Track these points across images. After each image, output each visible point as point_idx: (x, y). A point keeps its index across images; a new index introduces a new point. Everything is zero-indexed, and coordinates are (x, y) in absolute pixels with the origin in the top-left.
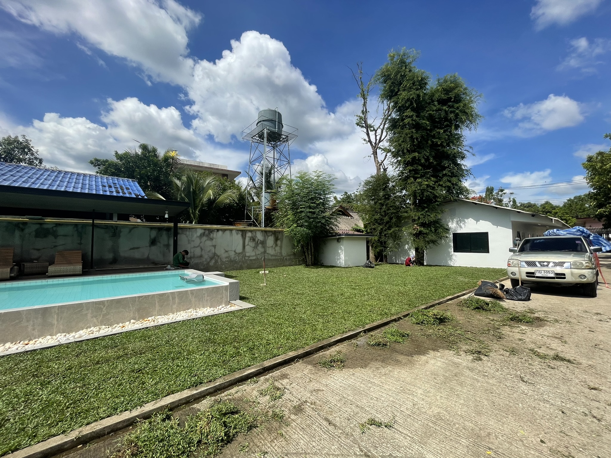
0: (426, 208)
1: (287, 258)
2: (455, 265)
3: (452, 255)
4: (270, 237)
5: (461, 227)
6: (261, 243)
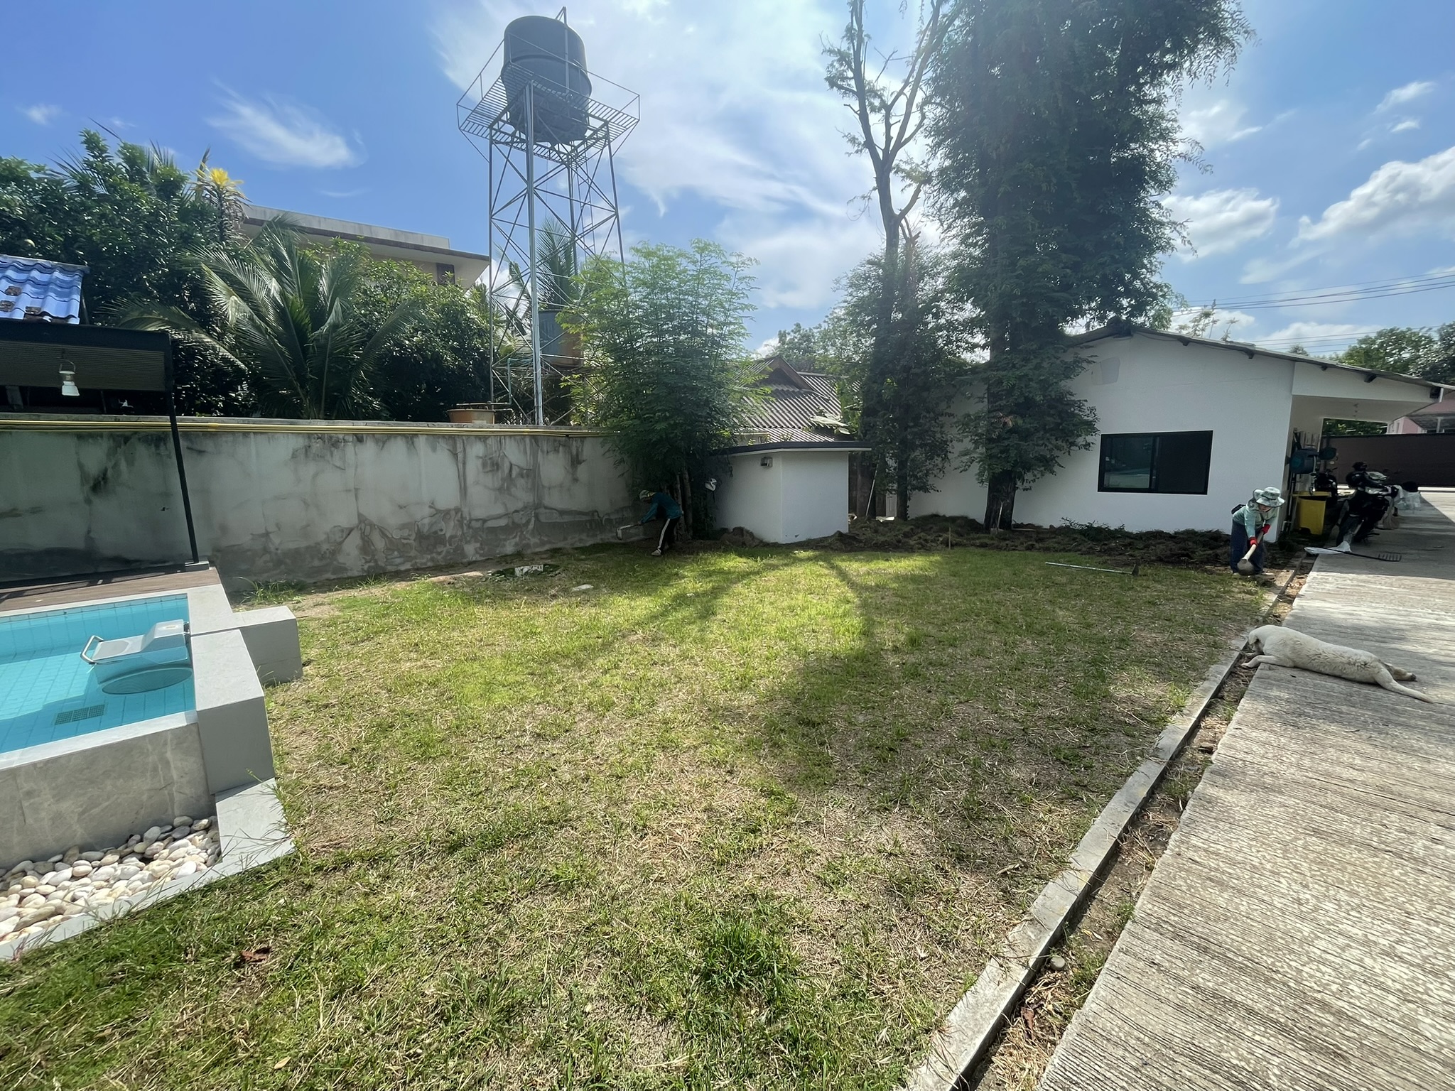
1: (613, 517)
4: (552, 456)
6: (522, 476)
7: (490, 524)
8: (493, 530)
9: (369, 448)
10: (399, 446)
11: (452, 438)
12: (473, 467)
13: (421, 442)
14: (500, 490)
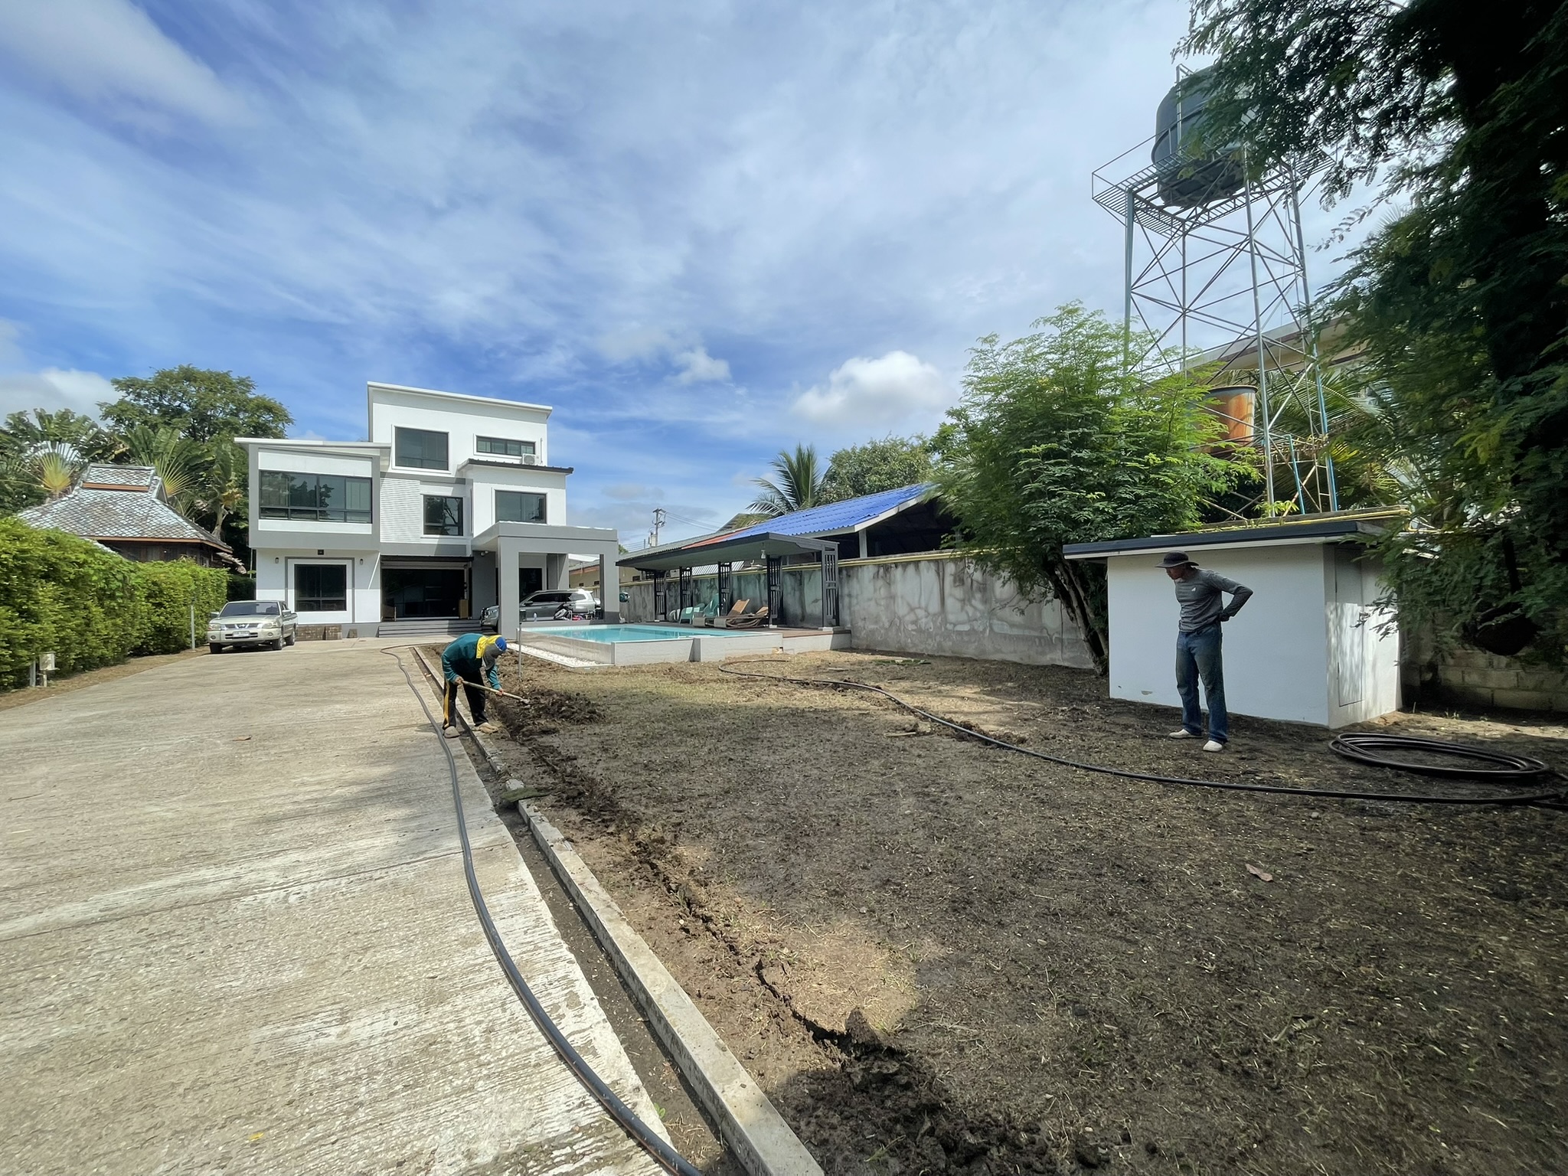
6: (979, 590)
7: (959, 628)
8: (960, 633)
9: (900, 569)
10: (911, 569)
11: (936, 561)
12: (949, 580)
13: (922, 565)
14: (963, 600)
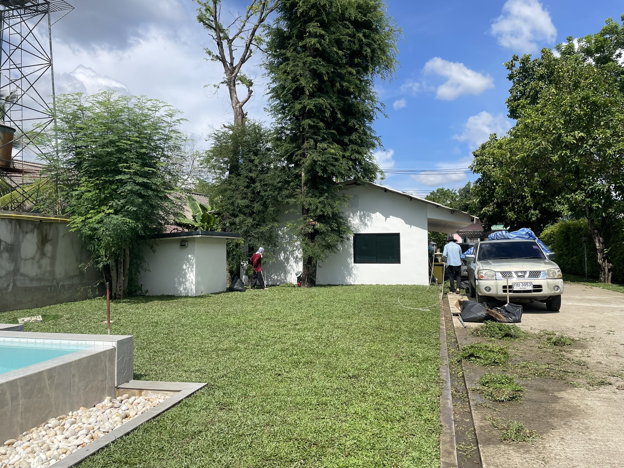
0: (326, 191)
1: (66, 283)
2: (356, 283)
3: (352, 267)
4: (29, 236)
5: (366, 225)
6: (7, 250)
